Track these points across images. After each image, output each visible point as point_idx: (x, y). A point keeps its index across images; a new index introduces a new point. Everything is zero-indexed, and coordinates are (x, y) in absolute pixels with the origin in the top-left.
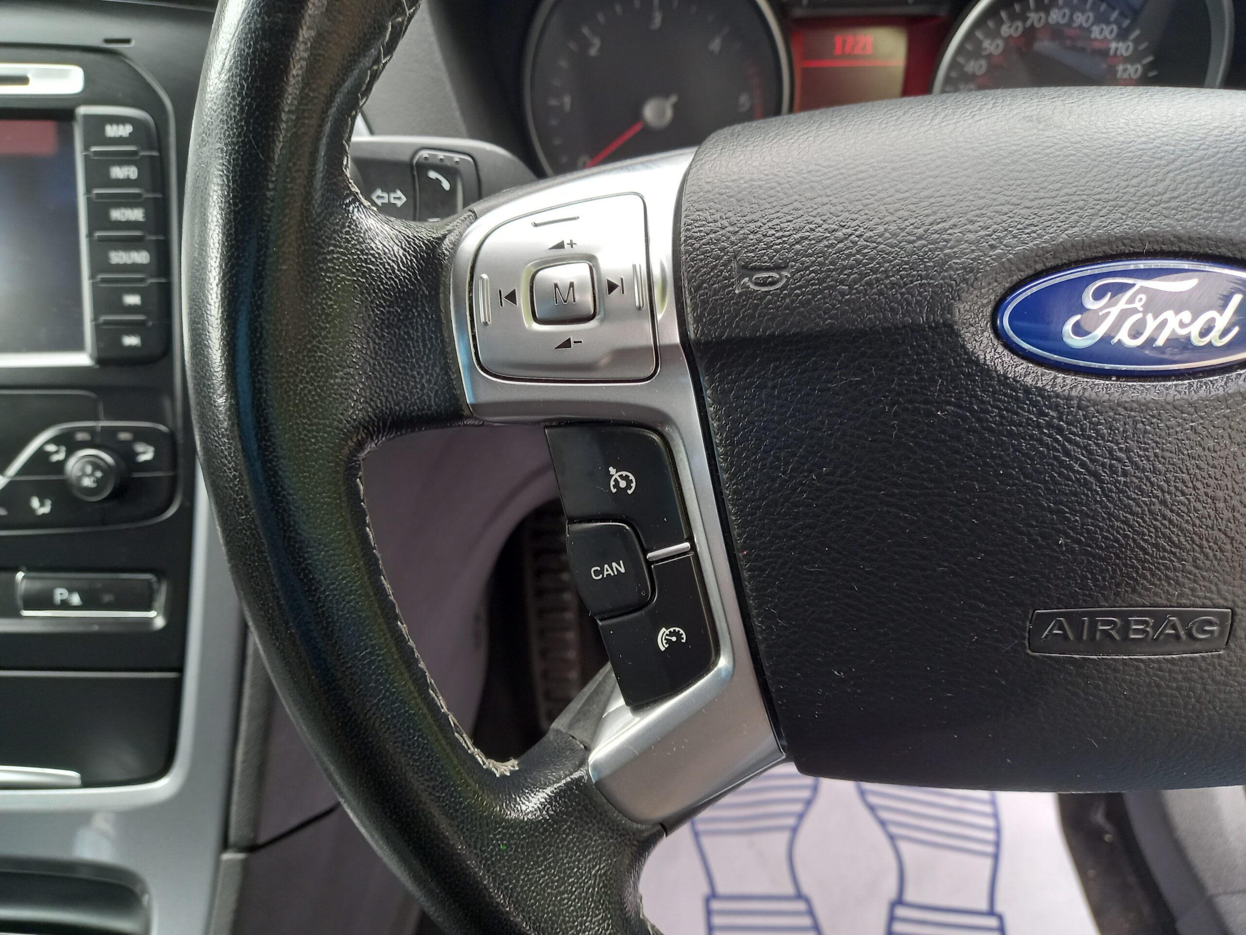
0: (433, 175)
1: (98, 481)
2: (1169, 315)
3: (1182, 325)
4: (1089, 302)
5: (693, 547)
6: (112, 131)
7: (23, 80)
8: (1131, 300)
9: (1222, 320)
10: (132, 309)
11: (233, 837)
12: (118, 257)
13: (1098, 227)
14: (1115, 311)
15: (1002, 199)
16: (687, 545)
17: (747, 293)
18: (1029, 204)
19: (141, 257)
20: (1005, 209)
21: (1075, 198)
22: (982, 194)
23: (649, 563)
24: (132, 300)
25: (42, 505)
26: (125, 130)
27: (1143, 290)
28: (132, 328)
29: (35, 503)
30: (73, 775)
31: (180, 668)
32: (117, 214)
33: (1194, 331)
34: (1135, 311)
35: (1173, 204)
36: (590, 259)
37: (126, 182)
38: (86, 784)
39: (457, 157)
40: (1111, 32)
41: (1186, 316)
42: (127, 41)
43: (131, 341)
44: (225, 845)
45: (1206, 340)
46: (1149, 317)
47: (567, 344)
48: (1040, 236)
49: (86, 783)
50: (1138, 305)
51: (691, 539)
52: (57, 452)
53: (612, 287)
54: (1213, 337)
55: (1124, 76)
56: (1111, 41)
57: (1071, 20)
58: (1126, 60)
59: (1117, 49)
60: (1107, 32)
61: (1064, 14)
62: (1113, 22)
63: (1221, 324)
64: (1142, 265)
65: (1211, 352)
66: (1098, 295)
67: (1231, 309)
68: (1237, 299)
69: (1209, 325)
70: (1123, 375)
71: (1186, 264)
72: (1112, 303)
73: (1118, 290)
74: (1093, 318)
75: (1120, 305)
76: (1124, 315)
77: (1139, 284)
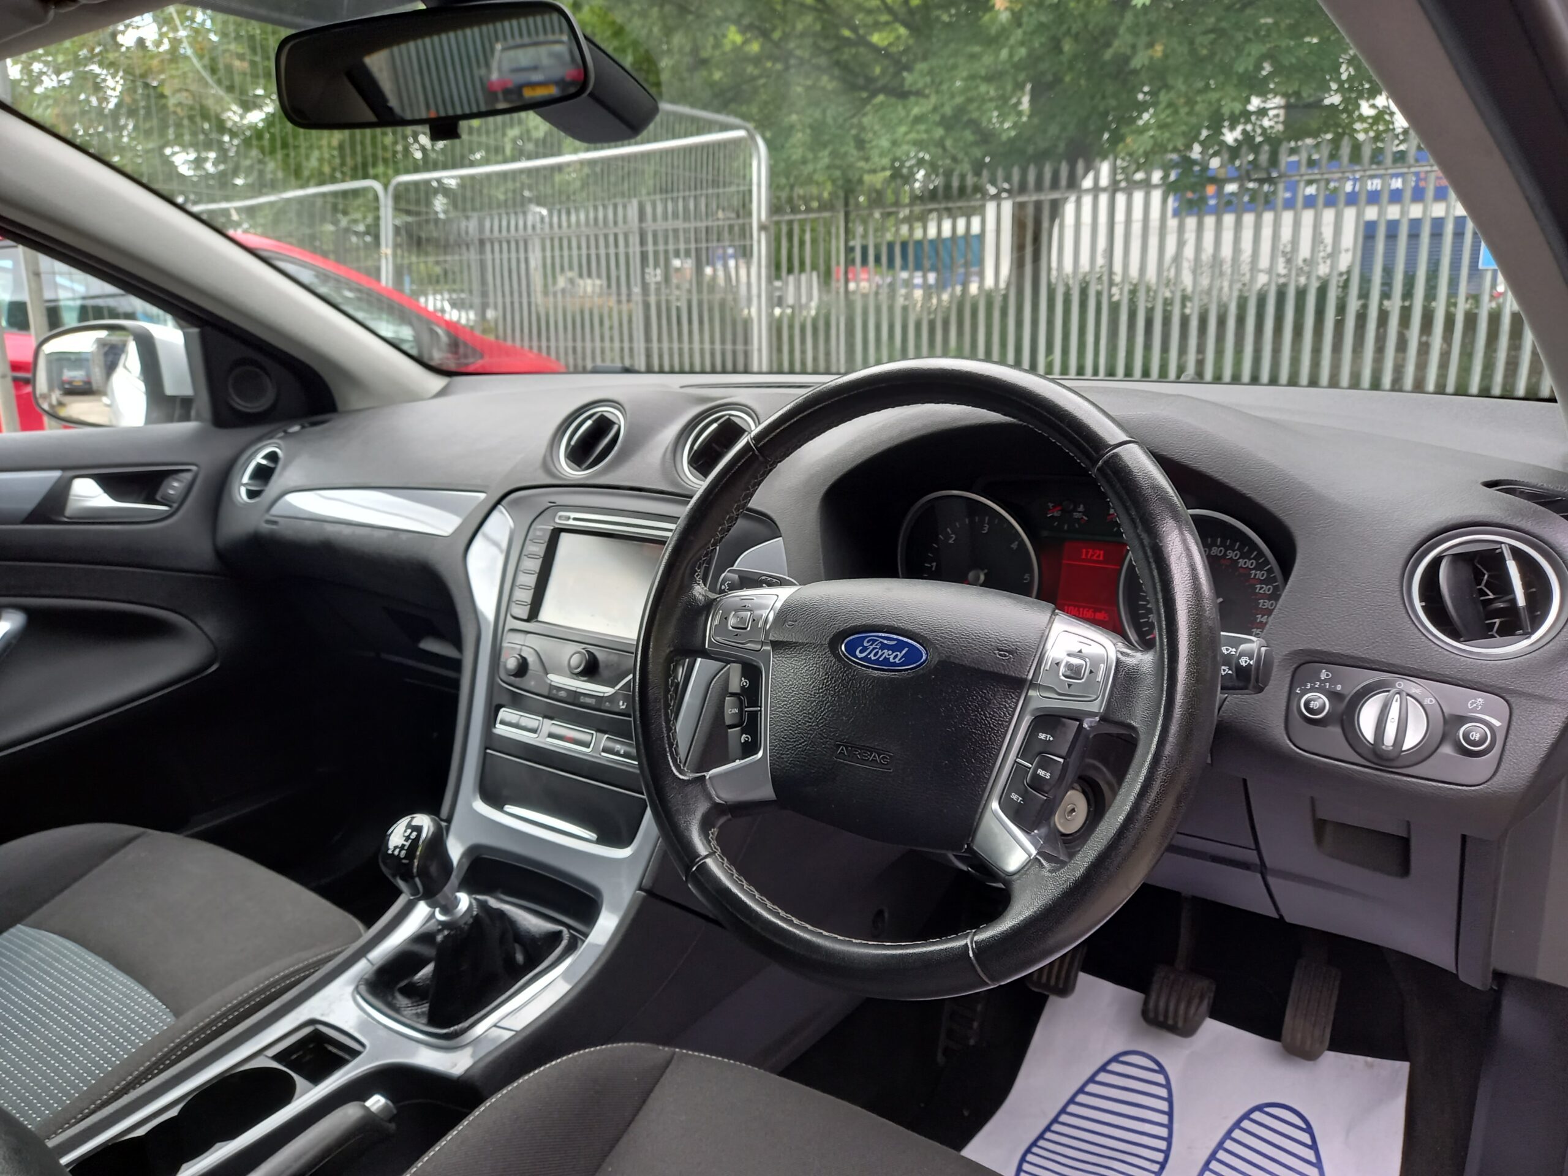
2: (886, 651)
3: (889, 655)
4: (865, 644)
5: (761, 710)
8: (877, 645)
11: (643, 885)
13: (875, 622)
14: (871, 647)
23: (746, 711)
27: (881, 642)
29: (621, 703)
30: (593, 836)
33: (891, 657)
36: (752, 611)
40: (1252, 564)
41: (890, 652)
44: (640, 887)
45: (894, 661)
46: (880, 651)
47: (737, 635)
49: (599, 841)
51: (761, 707)
53: (754, 620)
54: (897, 660)
55: (1261, 591)
56: (1253, 569)
57: (1225, 555)
58: (1262, 582)
59: (1256, 575)
60: (1248, 564)
61: (1221, 551)
62: (1253, 559)
63: (899, 657)
64: (883, 635)
65: (894, 664)
66: (868, 642)
67: (904, 652)
68: (906, 649)
69: (896, 656)
70: (873, 669)
71: (895, 637)
72: (872, 645)
73: (874, 642)
74: (865, 649)
75: (874, 646)
76: (874, 649)
77: (880, 640)
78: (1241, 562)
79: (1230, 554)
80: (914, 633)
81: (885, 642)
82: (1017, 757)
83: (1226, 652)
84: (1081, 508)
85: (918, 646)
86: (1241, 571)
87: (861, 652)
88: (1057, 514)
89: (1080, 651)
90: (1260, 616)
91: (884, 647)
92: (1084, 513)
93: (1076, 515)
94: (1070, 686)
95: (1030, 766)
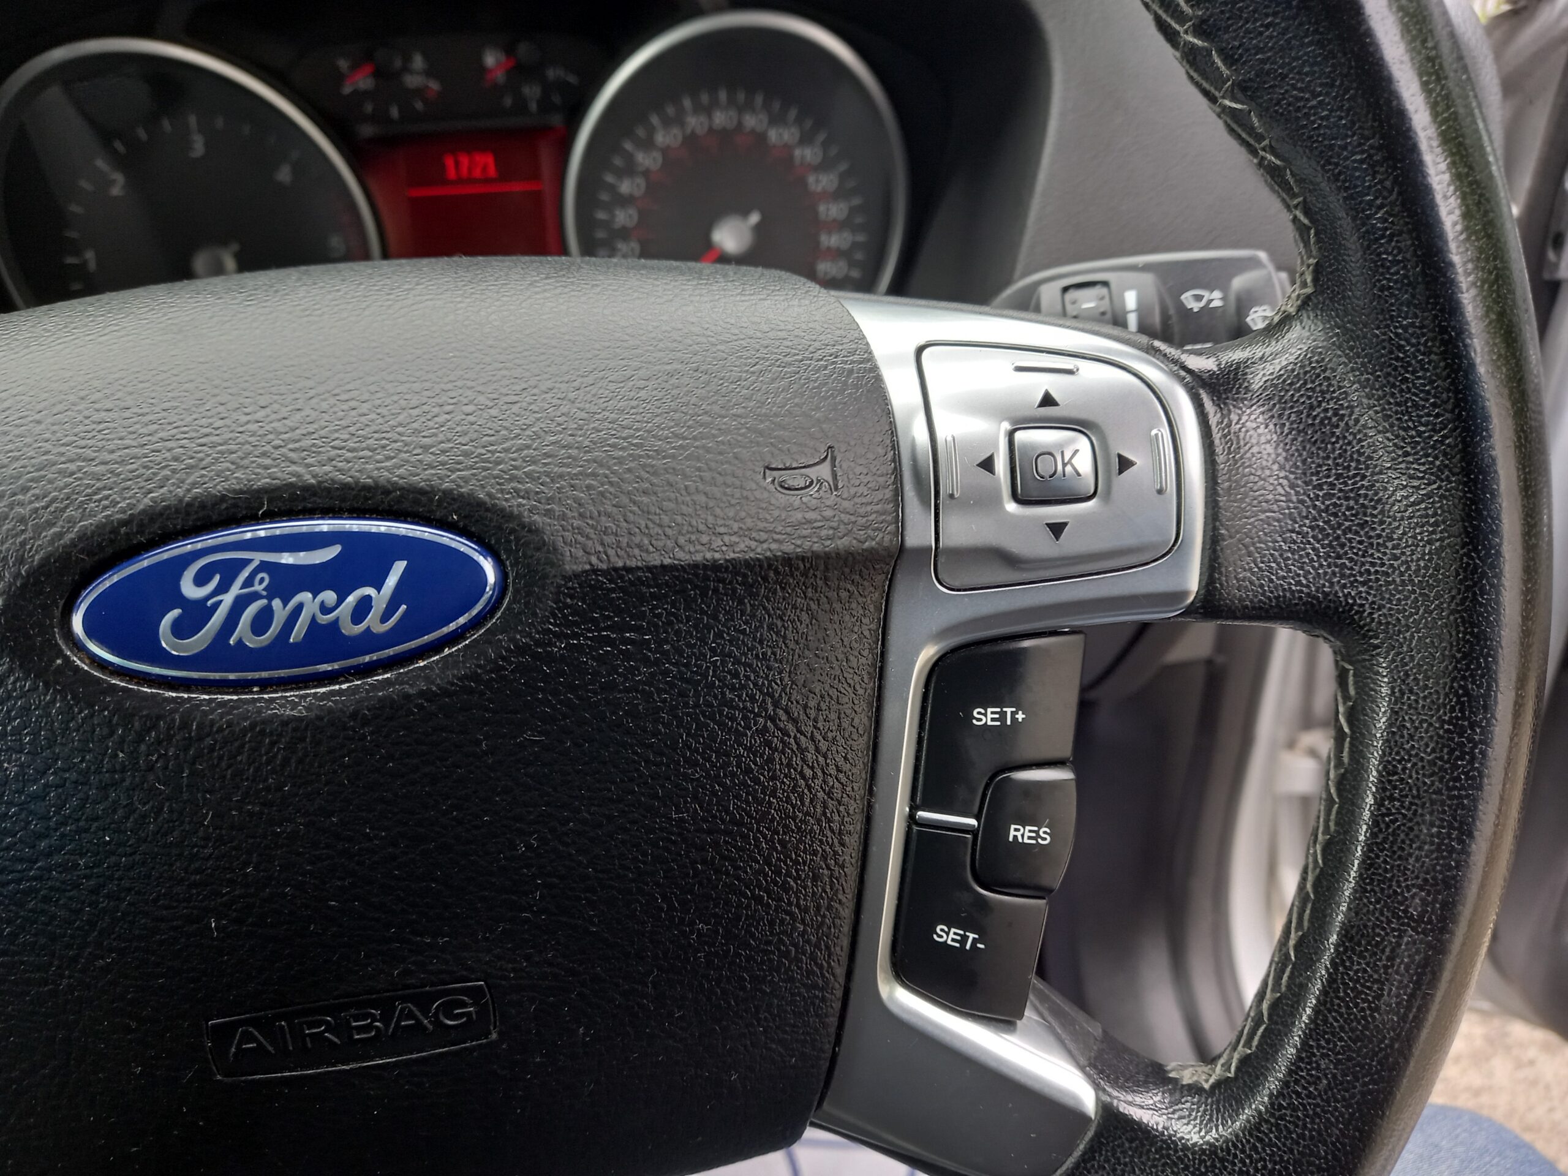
2: (305, 596)
3: (325, 609)
4: (190, 590)
8: (248, 582)
9: (381, 597)
13: (194, 484)
14: (228, 599)
15: (72, 452)
18: (108, 457)
20: (72, 467)
21: (169, 444)
22: (47, 446)
27: (264, 566)
33: (342, 615)
34: (256, 596)
35: (306, 443)
41: (329, 596)
45: (362, 627)
46: (277, 603)
48: (115, 503)
50: (258, 588)
54: (372, 622)
55: (817, 189)
56: (794, 147)
57: (740, 124)
58: (816, 169)
59: (802, 156)
61: (731, 116)
63: (378, 605)
64: (262, 531)
65: (370, 642)
66: (201, 580)
67: (392, 581)
68: (399, 567)
69: (363, 606)
70: (265, 685)
71: (325, 525)
72: (223, 588)
73: (229, 571)
74: (199, 614)
75: (235, 590)
76: (240, 604)
77: (258, 557)
78: (773, 135)
79: (751, 121)
81: (287, 559)
83: (1196, 306)
85: (446, 539)
86: (777, 154)
87: (182, 630)
88: (363, 81)
89: (1048, 400)
90: (825, 237)
91: (287, 583)
92: (427, 74)
93: (413, 81)
94: (1057, 529)
95: (973, 822)
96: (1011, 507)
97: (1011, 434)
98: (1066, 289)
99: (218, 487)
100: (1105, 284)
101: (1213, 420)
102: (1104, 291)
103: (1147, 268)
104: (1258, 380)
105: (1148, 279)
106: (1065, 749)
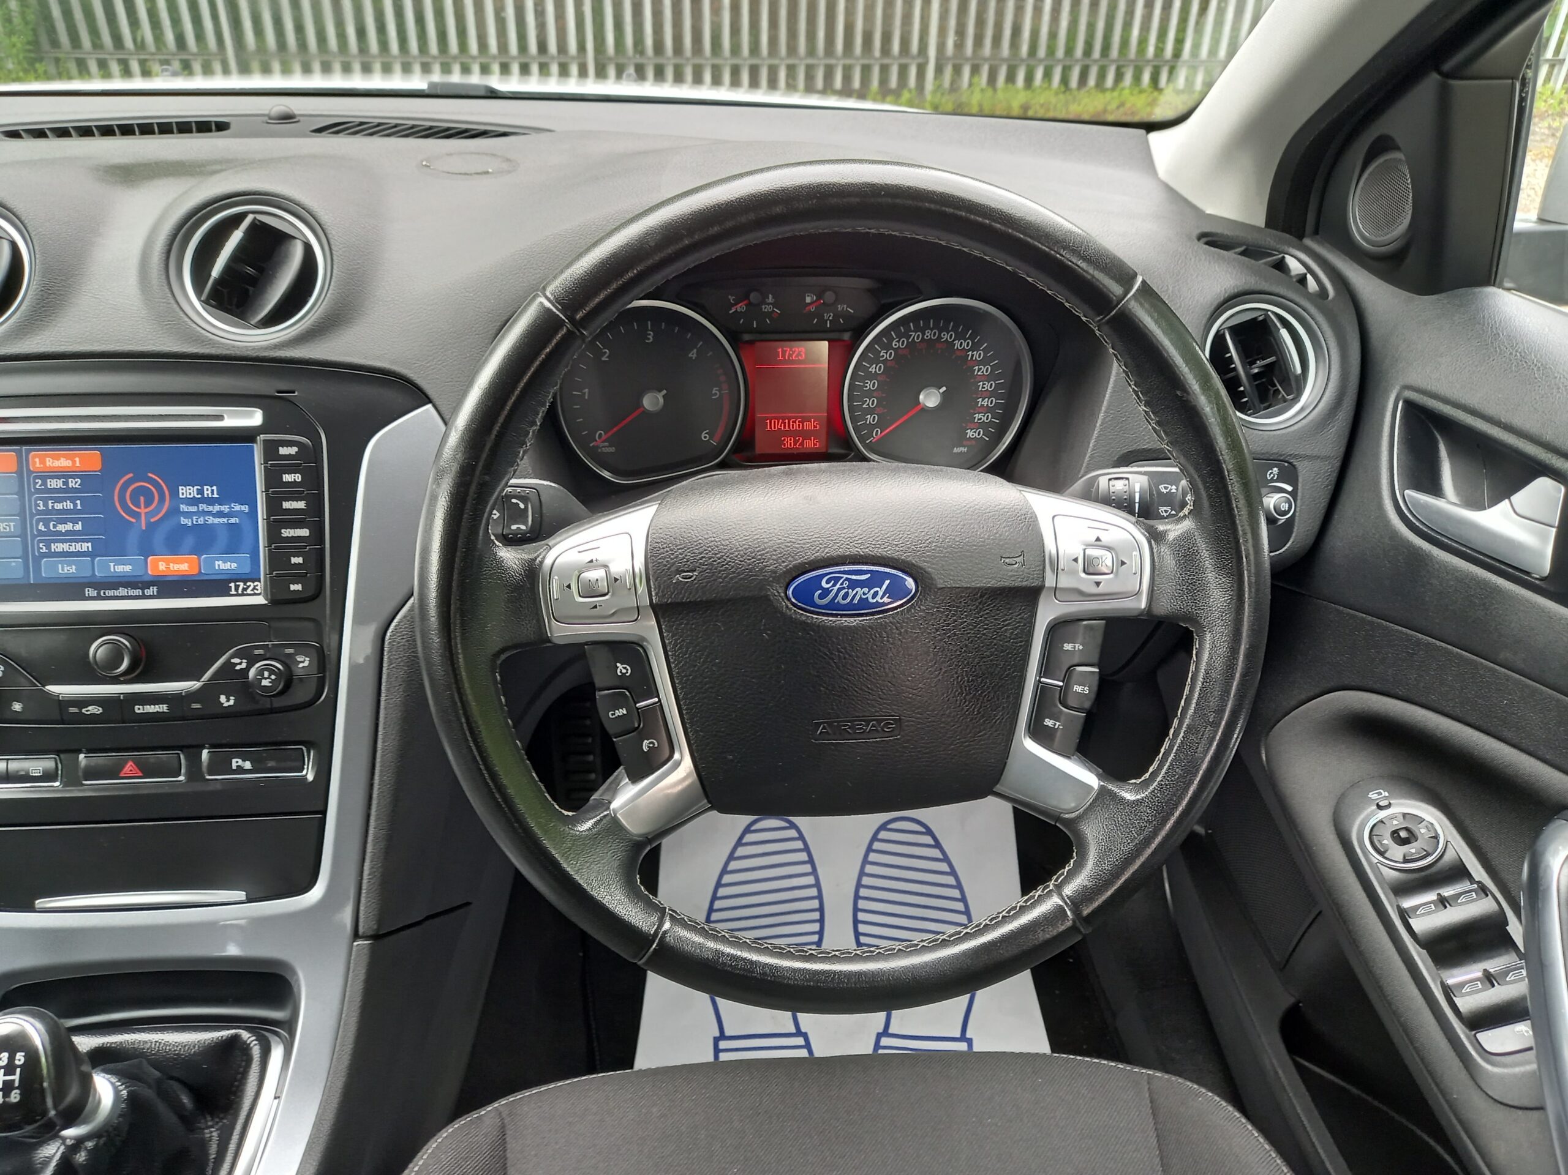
0: (514, 501)
1: (273, 681)
2: (859, 589)
3: (864, 594)
4: (824, 584)
5: (660, 700)
6: (283, 451)
7: (220, 417)
8: (842, 584)
10: (297, 566)
11: (361, 930)
12: (287, 533)
13: (827, 553)
14: (836, 588)
15: (788, 540)
16: (656, 700)
17: (678, 581)
18: (800, 542)
19: (304, 532)
20: (789, 544)
21: (819, 539)
22: (780, 537)
23: (638, 709)
24: (297, 560)
25: (228, 700)
26: (293, 450)
27: (847, 579)
28: (296, 579)
29: (223, 699)
30: (241, 895)
31: (324, 812)
32: (286, 505)
33: (870, 596)
34: (844, 588)
35: (860, 541)
36: (606, 566)
37: (294, 484)
38: (249, 900)
39: (528, 490)
40: (968, 345)
41: (866, 590)
42: (294, 393)
43: (296, 587)
44: (356, 935)
45: (875, 601)
46: (850, 591)
47: (595, 607)
48: (803, 557)
49: (252, 898)
50: (844, 585)
51: (658, 696)
52: (240, 664)
53: (616, 580)
54: (878, 598)
55: (979, 373)
56: (968, 350)
57: (940, 337)
58: (979, 363)
59: (973, 356)
60: (964, 344)
61: (935, 333)
62: (968, 338)
63: (881, 593)
64: (846, 568)
65: (878, 604)
66: (828, 582)
67: (884, 587)
68: (887, 582)
69: (876, 593)
70: (842, 616)
71: (865, 568)
72: (834, 585)
73: (837, 580)
74: (826, 592)
75: (838, 586)
76: (839, 590)
77: (845, 576)
78: (957, 343)
79: (945, 336)
80: (892, 559)
81: (854, 577)
82: (1040, 677)
83: (1165, 491)
84: (771, 299)
85: (901, 574)
86: (958, 353)
87: (821, 597)
88: (741, 307)
89: (1098, 539)
90: (980, 400)
91: (853, 584)
92: (774, 305)
93: (766, 308)
94: (1098, 584)
95: (1061, 684)
96: (1083, 575)
97: (1084, 550)
98: (1110, 480)
99: (835, 554)
100: (1127, 479)
101: (1155, 550)
102: (1127, 482)
103: (1145, 473)
104: (1171, 536)
105: (1145, 479)
106: (1095, 660)
